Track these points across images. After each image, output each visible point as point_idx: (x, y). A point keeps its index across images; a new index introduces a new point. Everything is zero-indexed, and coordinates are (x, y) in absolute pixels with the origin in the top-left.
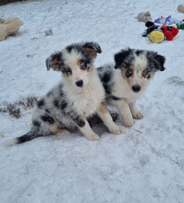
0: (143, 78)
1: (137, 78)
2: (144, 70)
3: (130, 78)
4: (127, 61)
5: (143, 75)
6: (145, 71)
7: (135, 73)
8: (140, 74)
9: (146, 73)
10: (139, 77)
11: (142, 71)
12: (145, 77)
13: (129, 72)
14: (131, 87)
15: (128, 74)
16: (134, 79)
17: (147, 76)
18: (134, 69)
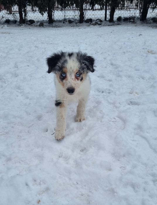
0: (77, 80)
1: (71, 80)
2: (76, 72)
3: (64, 81)
4: (59, 64)
5: (77, 78)
6: (78, 73)
7: (68, 75)
8: (73, 77)
9: (78, 75)
10: (73, 79)
11: (75, 74)
12: (78, 79)
13: (63, 75)
14: (66, 89)
15: (62, 77)
16: (68, 82)
17: (80, 79)
18: (67, 72)
